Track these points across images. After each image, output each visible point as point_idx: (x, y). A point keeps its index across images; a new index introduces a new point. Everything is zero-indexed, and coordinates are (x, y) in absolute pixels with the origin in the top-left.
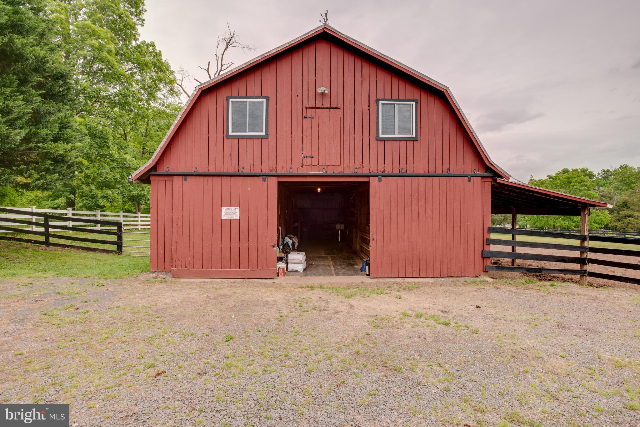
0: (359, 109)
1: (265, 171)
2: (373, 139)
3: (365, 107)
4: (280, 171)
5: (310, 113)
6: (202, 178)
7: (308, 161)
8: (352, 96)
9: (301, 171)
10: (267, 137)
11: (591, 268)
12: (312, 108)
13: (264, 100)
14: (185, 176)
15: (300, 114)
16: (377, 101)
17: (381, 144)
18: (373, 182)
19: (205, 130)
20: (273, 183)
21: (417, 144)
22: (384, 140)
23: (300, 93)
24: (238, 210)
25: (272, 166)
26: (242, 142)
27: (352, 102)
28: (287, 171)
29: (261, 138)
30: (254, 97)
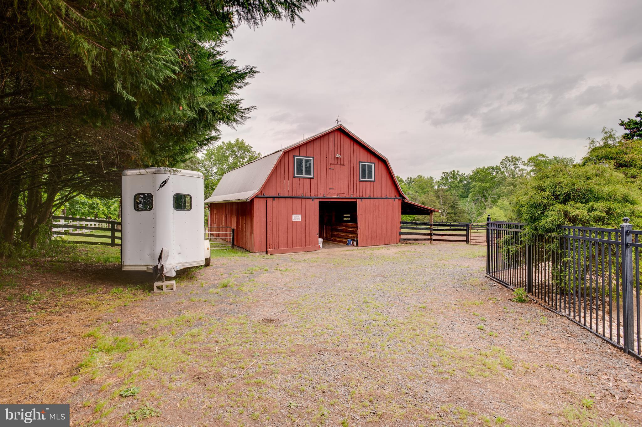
0: (352, 166)
1: (313, 196)
2: (358, 180)
3: (355, 165)
4: (319, 196)
5: (332, 166)
6: (282, 199)
7: (331, 191)
8: (349, 160)
9: (328, 196)
10: (313, 178)
11: (434, 237)
12: (333, 164)
13: (312, 159)
14: (274, 198)
15: (328, 167)
16: (359, 162)
17: (361, 183)
18: (359, 202)
19: (283, 172)
20: (317, 202)
21: (375, 183)
22: (362, 181)
23: (328, 157)
24: (300, 216)
25: (316, 193)
26: (301, 180)
27: (349, 162)
28: (322, 196)
29: (310, 178)
30: (299, 156)
